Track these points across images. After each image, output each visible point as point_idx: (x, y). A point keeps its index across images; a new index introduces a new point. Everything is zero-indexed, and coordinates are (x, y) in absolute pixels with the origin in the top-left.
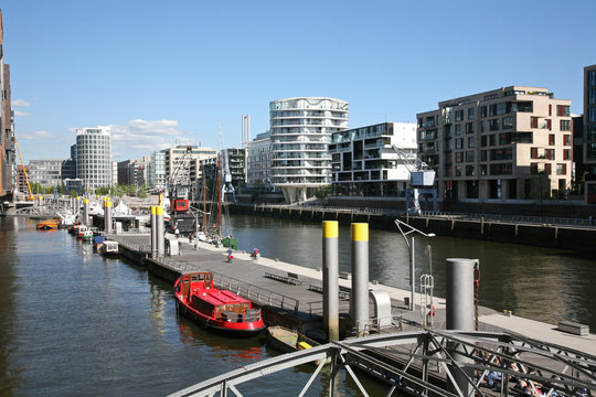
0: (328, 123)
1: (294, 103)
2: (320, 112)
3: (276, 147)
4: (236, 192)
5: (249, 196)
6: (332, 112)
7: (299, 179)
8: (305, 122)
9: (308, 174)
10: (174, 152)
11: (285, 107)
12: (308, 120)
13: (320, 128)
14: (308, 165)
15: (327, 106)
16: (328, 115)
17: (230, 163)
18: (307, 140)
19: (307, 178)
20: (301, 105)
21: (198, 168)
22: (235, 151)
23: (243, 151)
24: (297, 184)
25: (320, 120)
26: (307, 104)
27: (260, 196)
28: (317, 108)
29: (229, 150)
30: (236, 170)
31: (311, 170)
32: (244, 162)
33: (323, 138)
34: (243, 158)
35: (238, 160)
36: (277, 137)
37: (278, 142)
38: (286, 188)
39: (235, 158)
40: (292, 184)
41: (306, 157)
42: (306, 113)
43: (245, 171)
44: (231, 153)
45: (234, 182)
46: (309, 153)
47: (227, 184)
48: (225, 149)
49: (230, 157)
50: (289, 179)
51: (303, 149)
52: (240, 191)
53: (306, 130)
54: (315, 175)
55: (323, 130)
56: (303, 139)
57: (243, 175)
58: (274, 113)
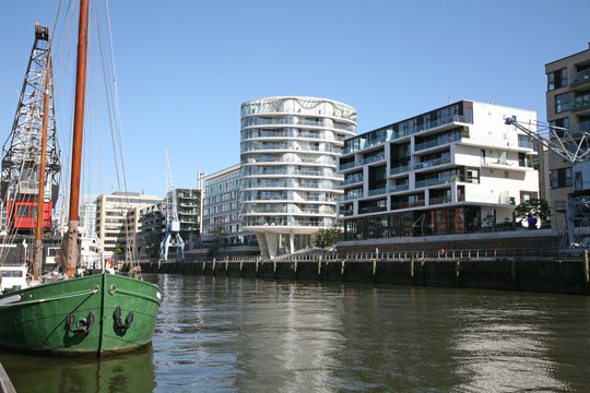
0: (328, 137)
1: (279, 104)
2: (317, 119)
3: (250, 169)
4: (187, 248)
5: (205, 251)
6: (334, 122)
7: (283, 219)
8: (295, 133)
9: (299, 212)
10: (108, 199)
11: (265, 111)
12: (300, 130)
13: (317, 144)
14: (298, 198)
15: (326, 111)
16: (328, 124)
17: (180, 208)
18: (297, 161)
19: (296, 217)
20: (290, 108)
21: (138, 218)
22: (186, 192)
23: (197, 193)
24: (280, 227)
25: (317, 131)
26: (297, 106)
27: (222, 250)
28: (313, 113)
29: (179, 191)
30: (187, 217)
31: (302, 206)
32: (198, 208)
33: (322, 158)
34: (198, 202)
35: (191, 205)
36: (252, 155)
37: (253, 162)
38: (263, 234)
39: (186, 201)
40: (273, 226)
41: (296, 186)
42: (296, 120)
43: (200, 220)
44: (182, 195)
45: (184, 234)
46: (299, 180)
47: (174, 234)
48: (173, 189)
49: (180, 200)
50: (269, 220)
51: (291, 173)
52: (191, 245)
53: (296, 145)
54: (309, 214)
55: (322, 147)
56: (291, 159)
57: (197, 226)
58: (247, 120)
